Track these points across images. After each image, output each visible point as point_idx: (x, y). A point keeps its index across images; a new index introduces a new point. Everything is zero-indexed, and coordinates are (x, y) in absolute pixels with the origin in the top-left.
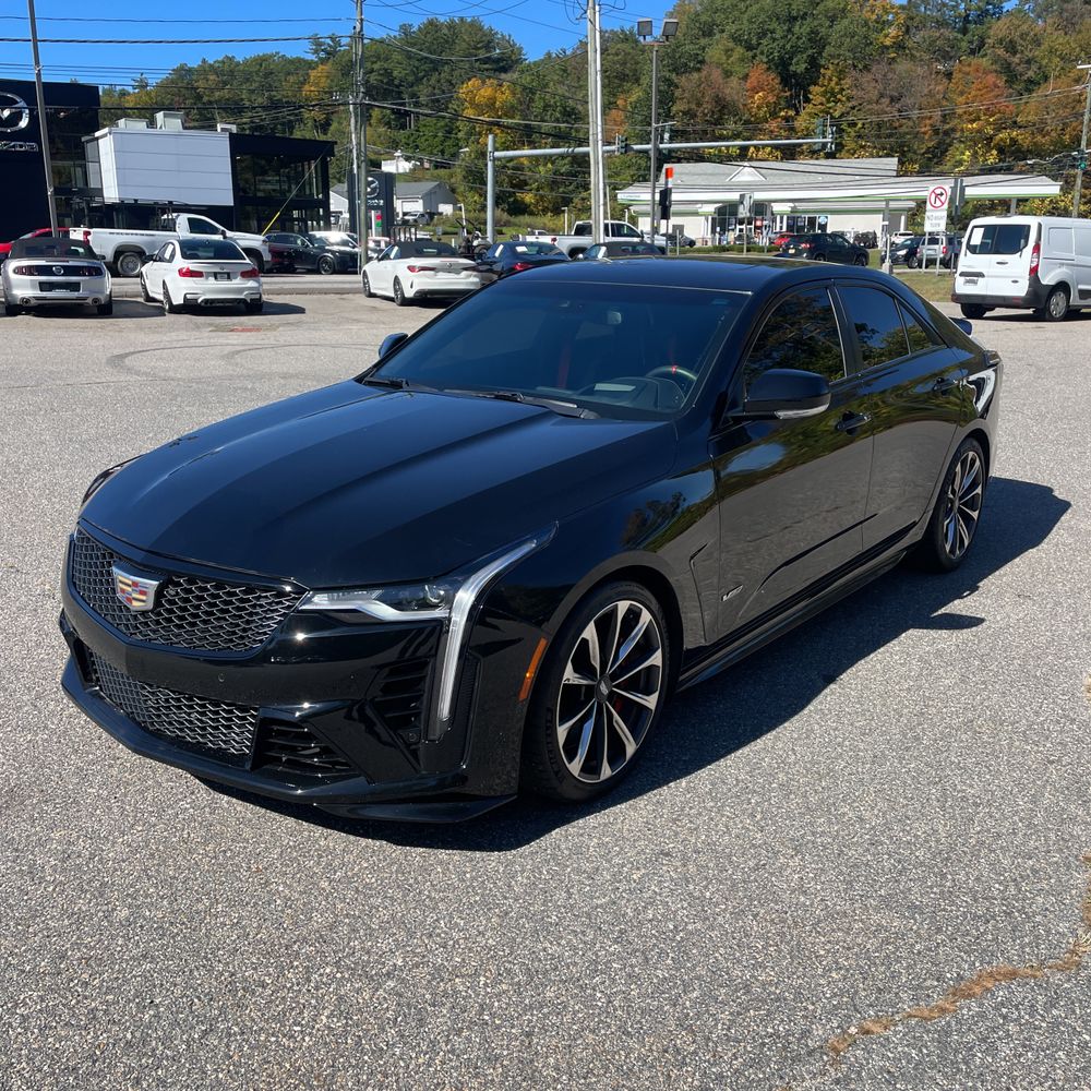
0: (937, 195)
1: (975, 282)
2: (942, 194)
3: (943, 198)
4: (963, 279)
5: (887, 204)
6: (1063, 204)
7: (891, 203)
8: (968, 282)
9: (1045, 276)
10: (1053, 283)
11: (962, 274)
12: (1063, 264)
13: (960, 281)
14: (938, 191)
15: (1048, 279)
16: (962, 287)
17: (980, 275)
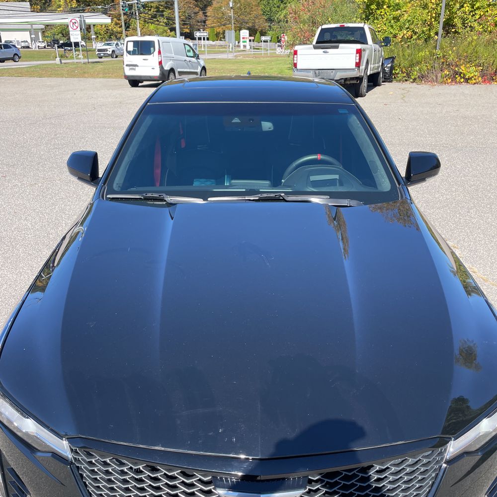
0: (73, 23)
1: (134, 69)
2: (75, 23)
3: (77, 25)
4: (128, 68)
5: (32, 27)
6: (110, 27)
7: (33, 26)
8: (131, 69)
9: (165, 66)
10: (169, 69)
11: (127, 65)
12: (170, 59)
13: (127, 69)
14: (73, 21)
15: (167, 67)
16: (129, 72)
17: (136, 66)
